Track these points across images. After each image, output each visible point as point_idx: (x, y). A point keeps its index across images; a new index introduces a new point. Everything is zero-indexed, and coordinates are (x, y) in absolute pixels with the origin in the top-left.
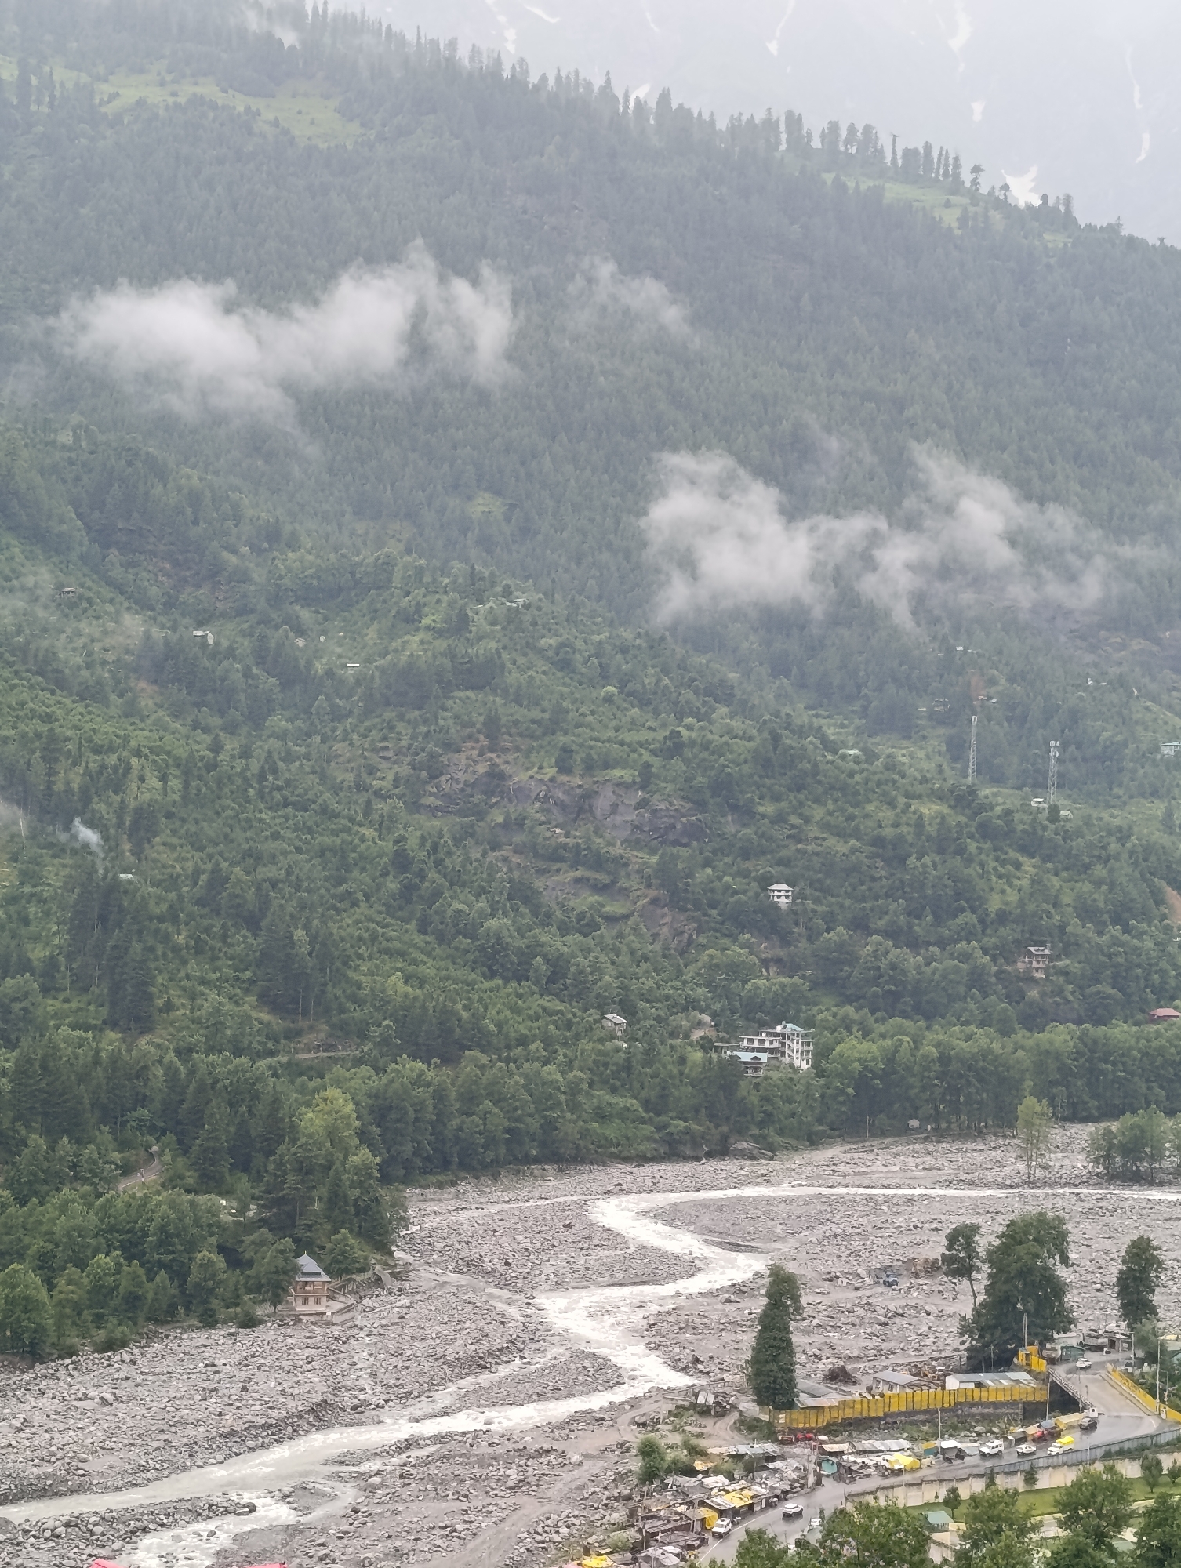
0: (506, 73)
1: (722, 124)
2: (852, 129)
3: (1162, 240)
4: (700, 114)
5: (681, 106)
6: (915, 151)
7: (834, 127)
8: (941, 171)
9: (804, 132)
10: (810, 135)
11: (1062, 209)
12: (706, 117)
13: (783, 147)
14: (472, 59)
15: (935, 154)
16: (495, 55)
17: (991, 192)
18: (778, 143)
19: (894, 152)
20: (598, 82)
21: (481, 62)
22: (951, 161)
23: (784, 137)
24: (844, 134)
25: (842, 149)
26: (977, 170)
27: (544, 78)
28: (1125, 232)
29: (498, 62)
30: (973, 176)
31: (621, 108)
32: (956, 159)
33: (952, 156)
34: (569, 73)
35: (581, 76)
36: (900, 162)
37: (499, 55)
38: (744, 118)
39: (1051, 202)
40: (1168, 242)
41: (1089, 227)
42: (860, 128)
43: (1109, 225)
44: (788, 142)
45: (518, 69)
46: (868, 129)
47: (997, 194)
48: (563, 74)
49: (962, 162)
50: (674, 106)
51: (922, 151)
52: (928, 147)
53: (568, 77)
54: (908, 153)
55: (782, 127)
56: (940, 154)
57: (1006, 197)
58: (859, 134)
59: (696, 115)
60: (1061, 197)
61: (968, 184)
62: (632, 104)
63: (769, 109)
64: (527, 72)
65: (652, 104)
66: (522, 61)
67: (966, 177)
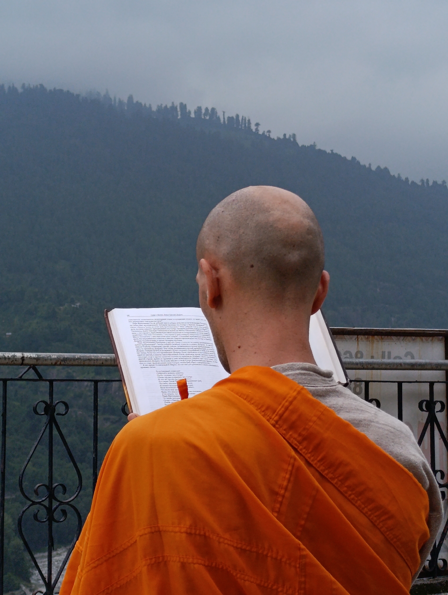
1: (154, 108)
2: (207, 109)
3: (332, 151)
4: (145, 104)
5: (137, 102)
6: (232, 117)
7: (199, 109)
8: (243, 126)
9: (187, 111)
10: (190, 112)
11: (292, 139)
12: (148, 106)
13: (179, 117)
15: (240, 118)
17: (263, 133)
18: (178, 116)
19: (224, 118)
20: (103, 94)
22: (247, 121)
23: (179, 113)
24: (203, 111)
25: (203, 117)
26: (257, 125)
28: (317, 148)
30: (256, 127)
32: (249, 120)
33: (247, 119)
36: (226, 122)
38: (163, 106)
39: (287, 137)
40: (335, 152)
41: (303, 146)
42: (210, 109)
43: (311, 145)
44: (181, 115)
46: (213, 109)
47: (266, 134)
49: (252, 121)
50: (135, 101)
51: (235, 118)
52: (237, 116)
54: (229, 118)
55: (179, 109)
56: (243, 119)
57: (269, 135)
58: (210, 111)
59: (143, 104)
60: (291, 135)
61: (254, 130)
63: (173, 103)
65: (126, 101)
67: (253, 128)
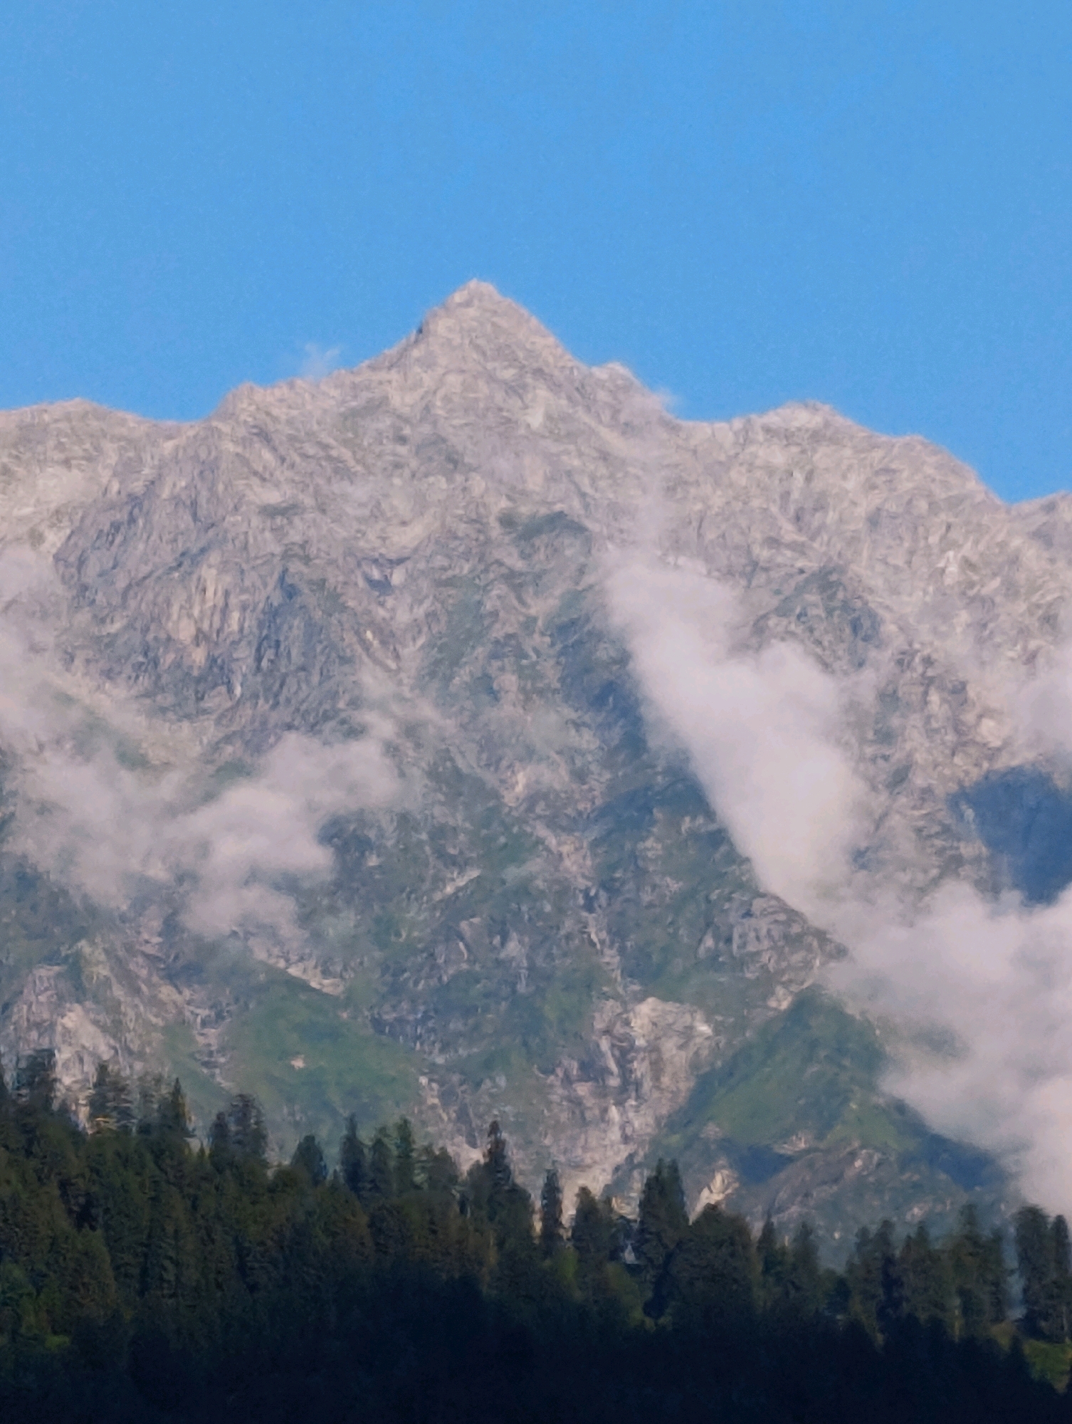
0: (198, 1143)
14: (98, 1106)
16: (165, 1091)
21: (125, 1114)
27: (309, 1152)
29: (174, 1113)
31: (538, 1226)
34: (383, 1130)
35: (419, 1143)
37: (177, 1092)
45: (233, 1128)
48: (366, 1135)
53: (378, 1145)
62: (569, 1210)
64: (259, 1138)
66: (245, 1106)
